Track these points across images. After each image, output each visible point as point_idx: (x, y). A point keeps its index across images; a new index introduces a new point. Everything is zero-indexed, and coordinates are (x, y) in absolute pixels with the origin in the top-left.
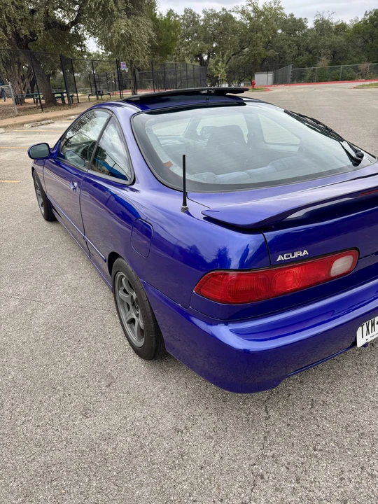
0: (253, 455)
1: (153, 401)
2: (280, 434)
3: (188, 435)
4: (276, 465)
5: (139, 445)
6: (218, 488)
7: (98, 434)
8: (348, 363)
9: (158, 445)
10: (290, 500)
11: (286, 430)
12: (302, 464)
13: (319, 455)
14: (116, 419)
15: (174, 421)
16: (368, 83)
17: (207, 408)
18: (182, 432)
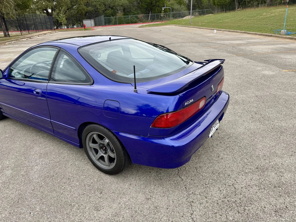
0: (185, 196)
1: (128, 192)
2: (190, 184)
3: (154, 199)
4: (195, 196)
5: (134, 212)
6: (178, 213)
7: (110, 215)
8: (200, 149)
9: (143, 208)
10: (207, 205)
11: (192, 182)
12: (204, 191)
13: (209, 186)
14: (115, 206)
15: (144, 196)
16: (144, 24)
17: (155, 185)
18: (150, 199)
